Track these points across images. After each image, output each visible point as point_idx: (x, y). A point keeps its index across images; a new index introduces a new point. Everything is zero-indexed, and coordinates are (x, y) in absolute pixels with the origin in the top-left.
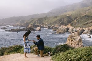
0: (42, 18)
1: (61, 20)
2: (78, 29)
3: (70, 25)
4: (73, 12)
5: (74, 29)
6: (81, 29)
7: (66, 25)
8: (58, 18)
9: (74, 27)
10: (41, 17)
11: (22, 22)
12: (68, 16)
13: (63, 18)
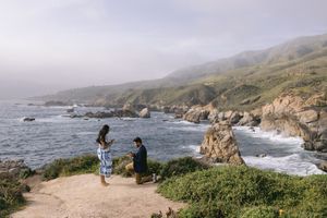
0: (152, 90)
1: (192, 94)
2: (228, 114)
3: (210, 104)
4: (219, 78)
5: (221, 115)
6: (234, 115)
7: (203, 105)
8: (186, 90)
9: (220, 111)
10: (150, 87)
11: (110, 97)
12: (207, 87)
13: (197, 91)
